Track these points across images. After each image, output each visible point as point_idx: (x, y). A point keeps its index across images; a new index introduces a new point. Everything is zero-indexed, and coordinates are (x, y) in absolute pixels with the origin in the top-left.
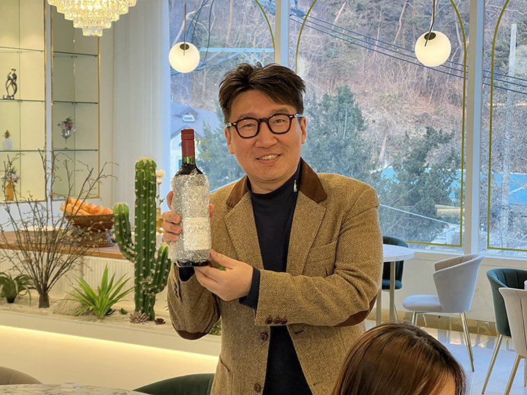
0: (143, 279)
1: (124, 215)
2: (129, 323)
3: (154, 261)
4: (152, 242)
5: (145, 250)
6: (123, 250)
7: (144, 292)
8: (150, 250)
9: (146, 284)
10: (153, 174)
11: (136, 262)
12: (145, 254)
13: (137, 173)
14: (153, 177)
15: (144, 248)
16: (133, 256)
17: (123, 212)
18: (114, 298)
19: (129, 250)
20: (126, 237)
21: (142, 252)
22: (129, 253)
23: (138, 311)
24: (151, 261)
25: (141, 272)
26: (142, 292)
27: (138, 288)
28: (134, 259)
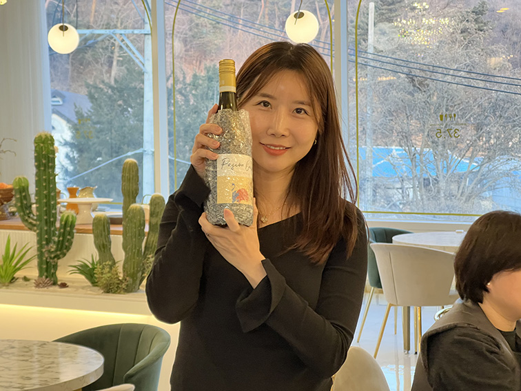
0: (46, 246)
1: (23, 187)
2: (34, 288)
3: (56, 229)
4: (53, 212)
5: (46, 220)
6: (24, 221)
7: (47, 259)
8: (52, 220)
9: (49, 252)
10: (51, 148)
11: (38, 231)
12: (46, 223)
13: (36, 147)
14: (52, 150)
15: (45, 218)
16: (35, 225)
17: (23, 185)
18: (18, 266)
19: (30, 220)
20: (26, 209)
21: (44, 222)
22: (31, 223)
23: (42, 276)
24: (52, 229)
25: (44, 240)
26: (44, 259)
27: (41, 255)
28: (35, 228)
